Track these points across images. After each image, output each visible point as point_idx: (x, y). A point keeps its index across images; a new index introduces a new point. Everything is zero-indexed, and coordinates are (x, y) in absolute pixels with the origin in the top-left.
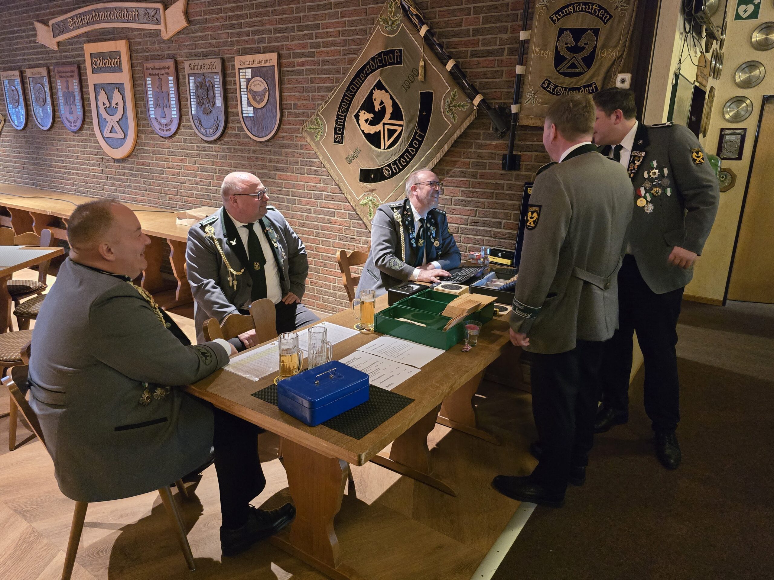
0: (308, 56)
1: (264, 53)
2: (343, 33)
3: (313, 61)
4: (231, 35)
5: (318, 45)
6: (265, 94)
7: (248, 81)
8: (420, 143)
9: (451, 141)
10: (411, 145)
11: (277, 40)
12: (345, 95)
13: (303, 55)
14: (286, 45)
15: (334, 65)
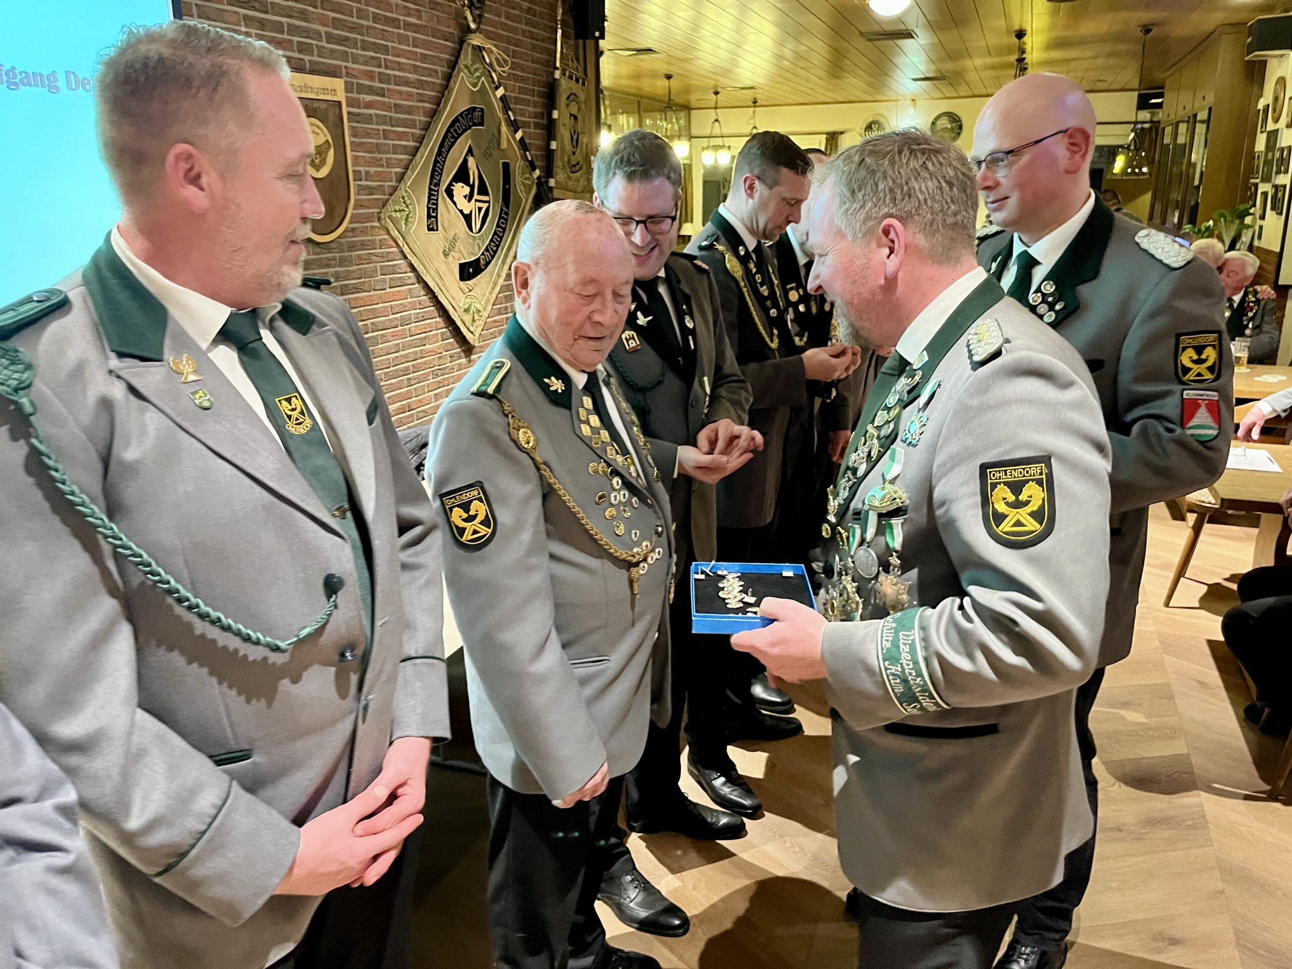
6: (328, 150)
8: (506, 222)
10: (498, 226)
12: (436, 161)
13: (371, 91)
14: (346, 67)
15: (409, 114)
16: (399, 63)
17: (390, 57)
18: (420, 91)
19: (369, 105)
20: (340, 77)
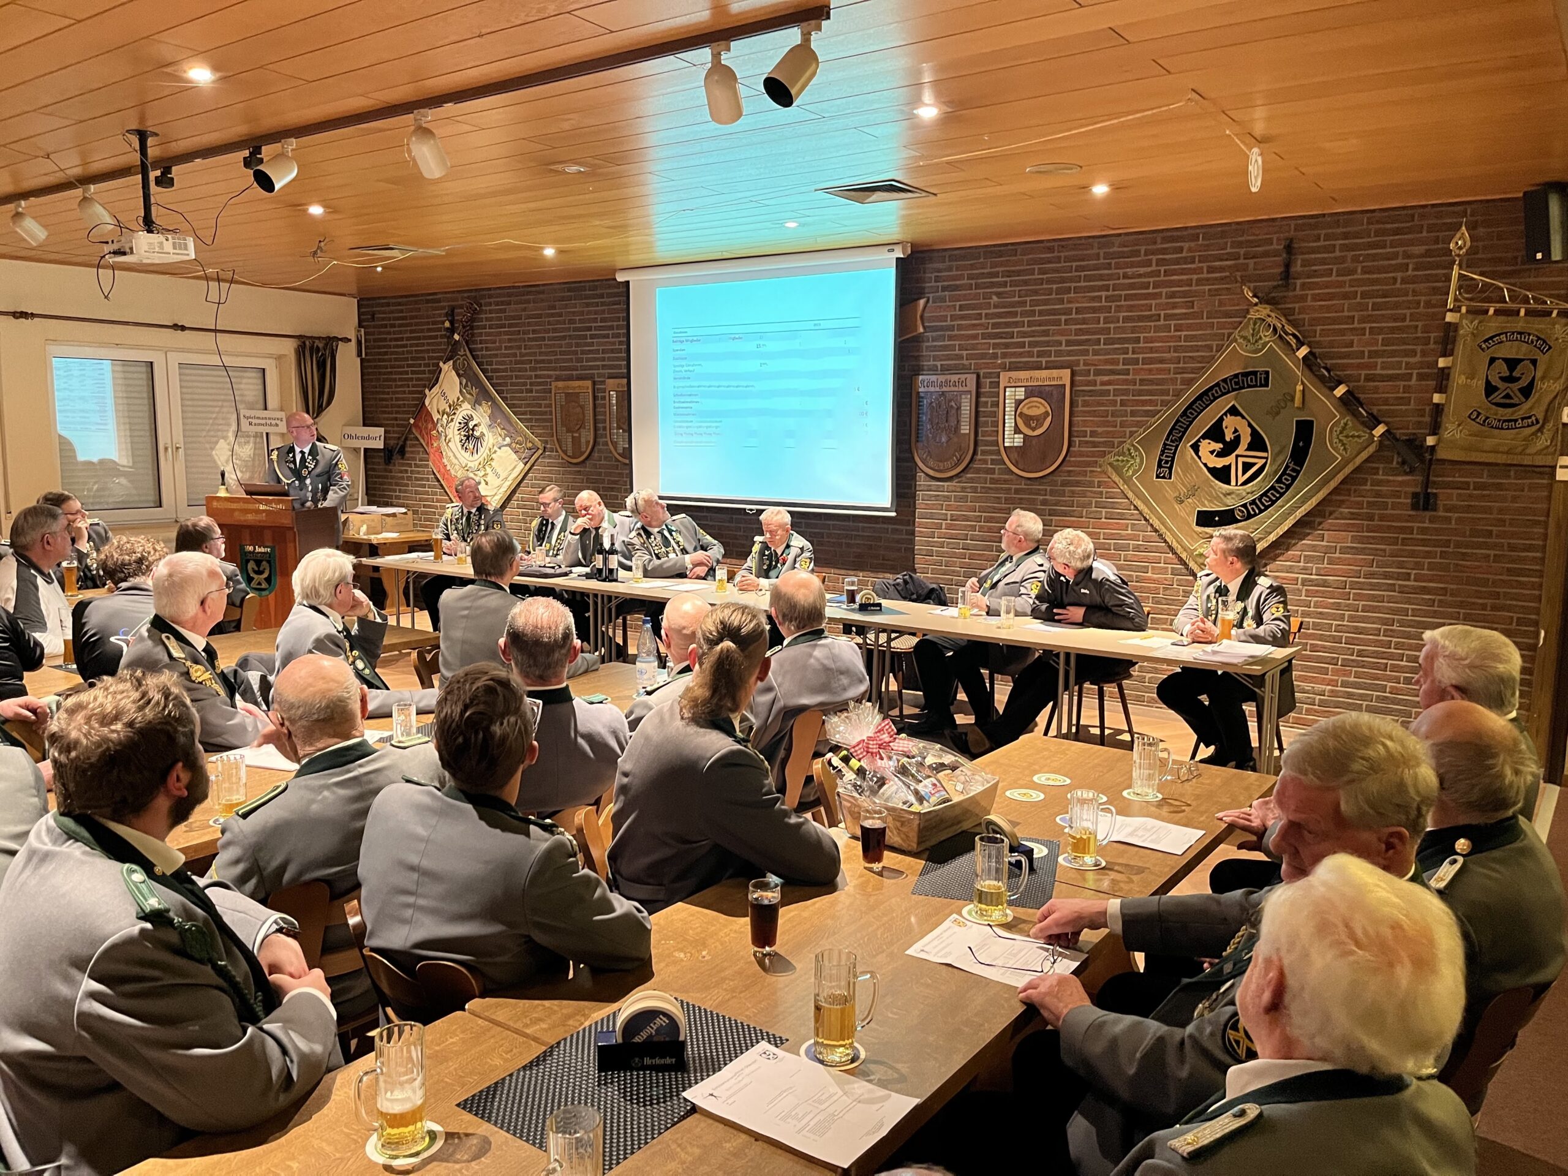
0: (1119, 374)
1: (1046, 368)
2: (1176, 349)
3: (1127, 380)
4: (995, 346)
5: (1136, 362)
6: (1045, 419)
7: (1018, 403)
8: (1294, 479)
9: (1340, 477)
10: (1279, 481)
11: (1069, 353)
12: (1178, 421)
17: (1141, 345)
19: (1109, 383)
20: (1067, 368)
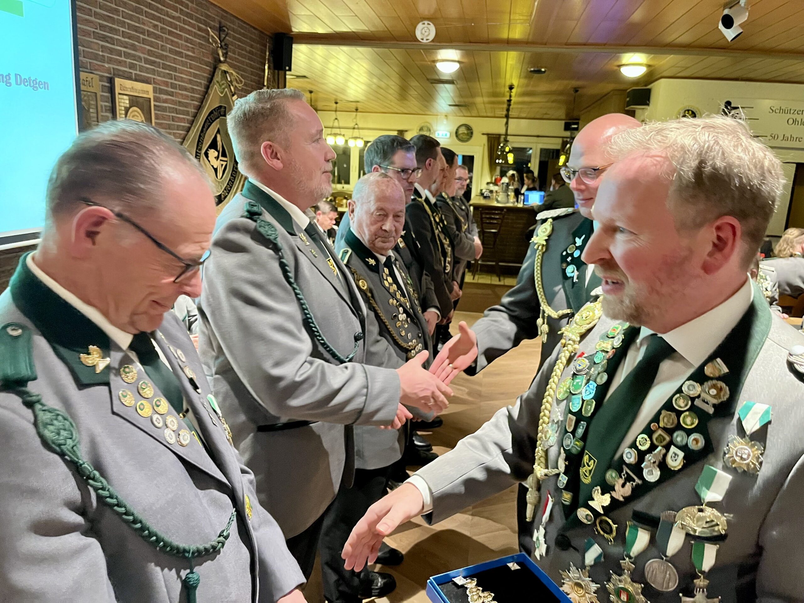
7: (127, 110)
12: (200, 136)
13: (167, 93)
14: (154, 79)
15: (186, 107)
16: (182, 77)
17: (177, 74)
18: (193, 95)
20: (150, 84)
